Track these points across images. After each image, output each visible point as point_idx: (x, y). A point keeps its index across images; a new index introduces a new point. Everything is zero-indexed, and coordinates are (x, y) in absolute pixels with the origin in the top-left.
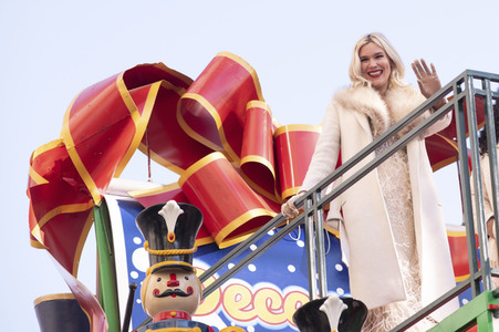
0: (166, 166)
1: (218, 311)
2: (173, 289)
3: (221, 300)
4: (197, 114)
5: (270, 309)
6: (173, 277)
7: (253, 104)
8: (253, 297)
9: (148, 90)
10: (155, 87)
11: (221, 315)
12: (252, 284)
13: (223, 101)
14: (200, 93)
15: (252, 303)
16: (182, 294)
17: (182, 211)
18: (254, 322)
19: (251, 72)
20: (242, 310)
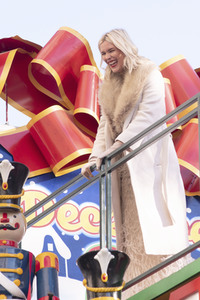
0: (21, 111)
1: (52, 224)
2: (5, 224)
3: (55, 216)
4: (44, 73)
5: (92, 223)
6: (5, 215)
7: (86, 68)
8: (79, 213)
9: (7, 56)
10: (12, 54)
11: (55, 227)
12: (79, 204)
13: (62, 65)
14: (45, 60)
15: (78, 217)
16: (11, 228)
17: (13, 167)
18: (79, 232)
19: (85, 43)
20: (70, 223)
